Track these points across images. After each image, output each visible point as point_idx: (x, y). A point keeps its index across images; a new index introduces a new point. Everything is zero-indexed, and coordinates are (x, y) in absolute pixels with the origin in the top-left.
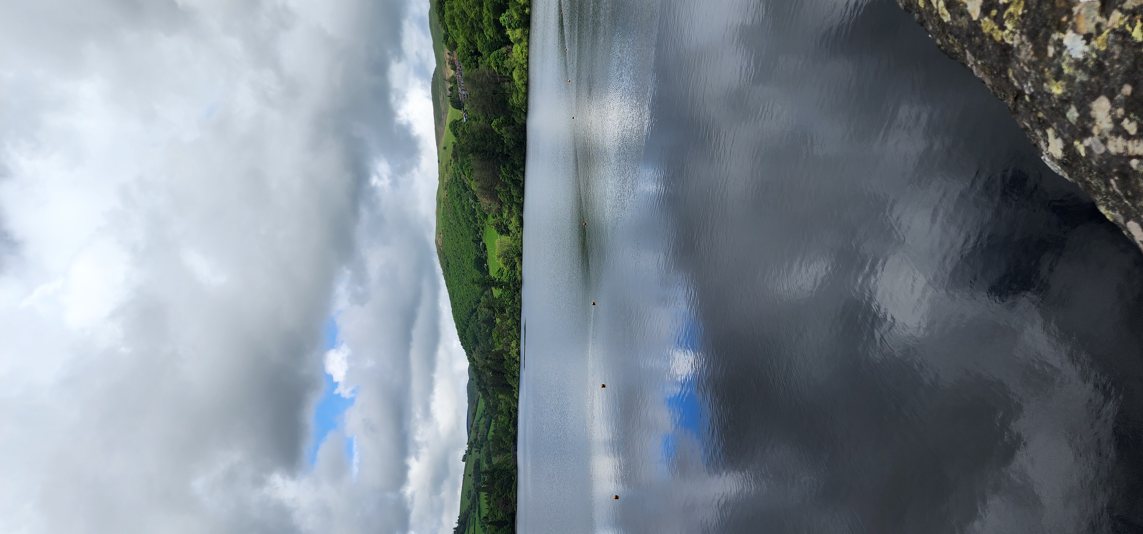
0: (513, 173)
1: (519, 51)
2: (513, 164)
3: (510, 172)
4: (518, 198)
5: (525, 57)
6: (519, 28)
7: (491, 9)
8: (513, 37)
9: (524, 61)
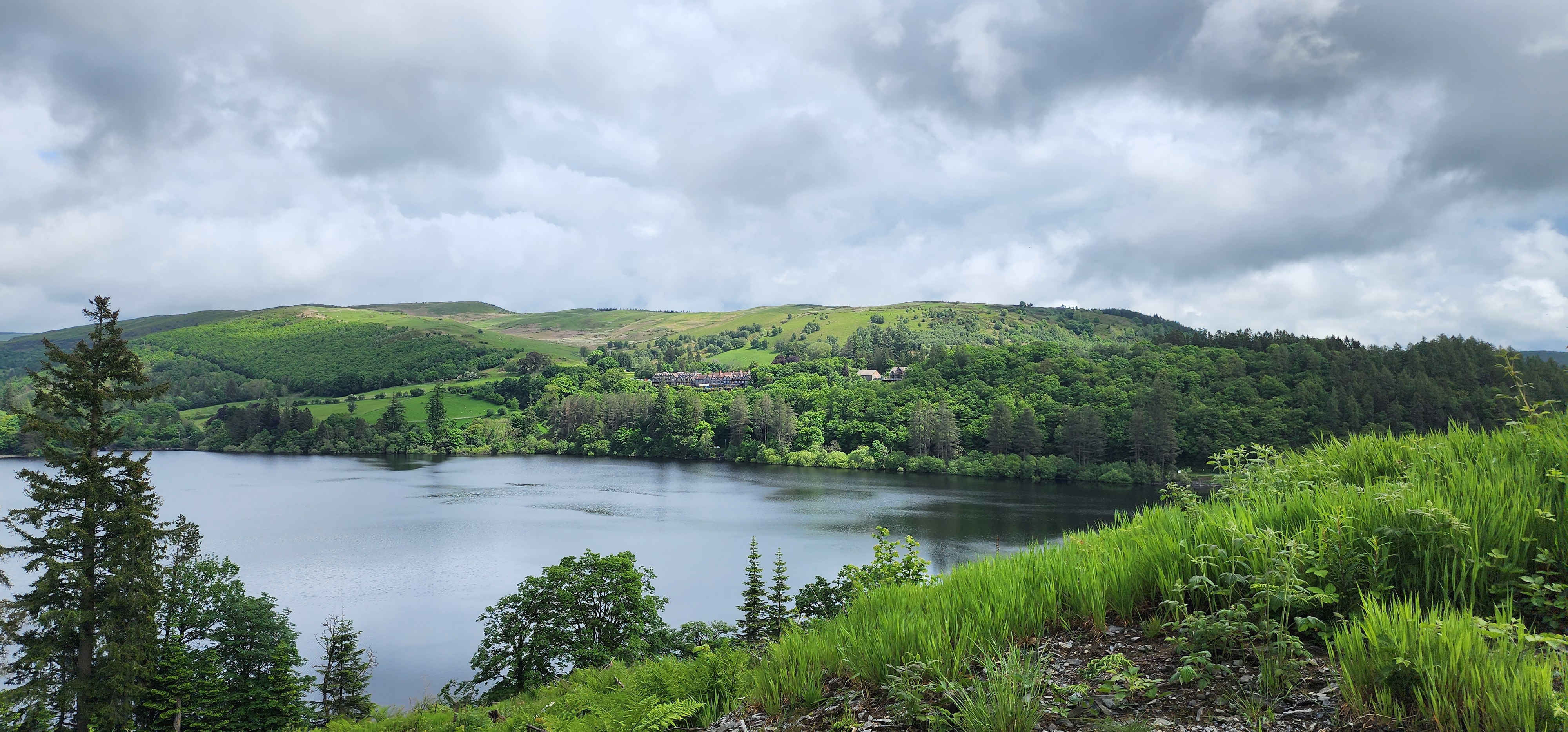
1: (842, 459)
4: (593, 448)
7: (877, 430)
8: (860, 453)
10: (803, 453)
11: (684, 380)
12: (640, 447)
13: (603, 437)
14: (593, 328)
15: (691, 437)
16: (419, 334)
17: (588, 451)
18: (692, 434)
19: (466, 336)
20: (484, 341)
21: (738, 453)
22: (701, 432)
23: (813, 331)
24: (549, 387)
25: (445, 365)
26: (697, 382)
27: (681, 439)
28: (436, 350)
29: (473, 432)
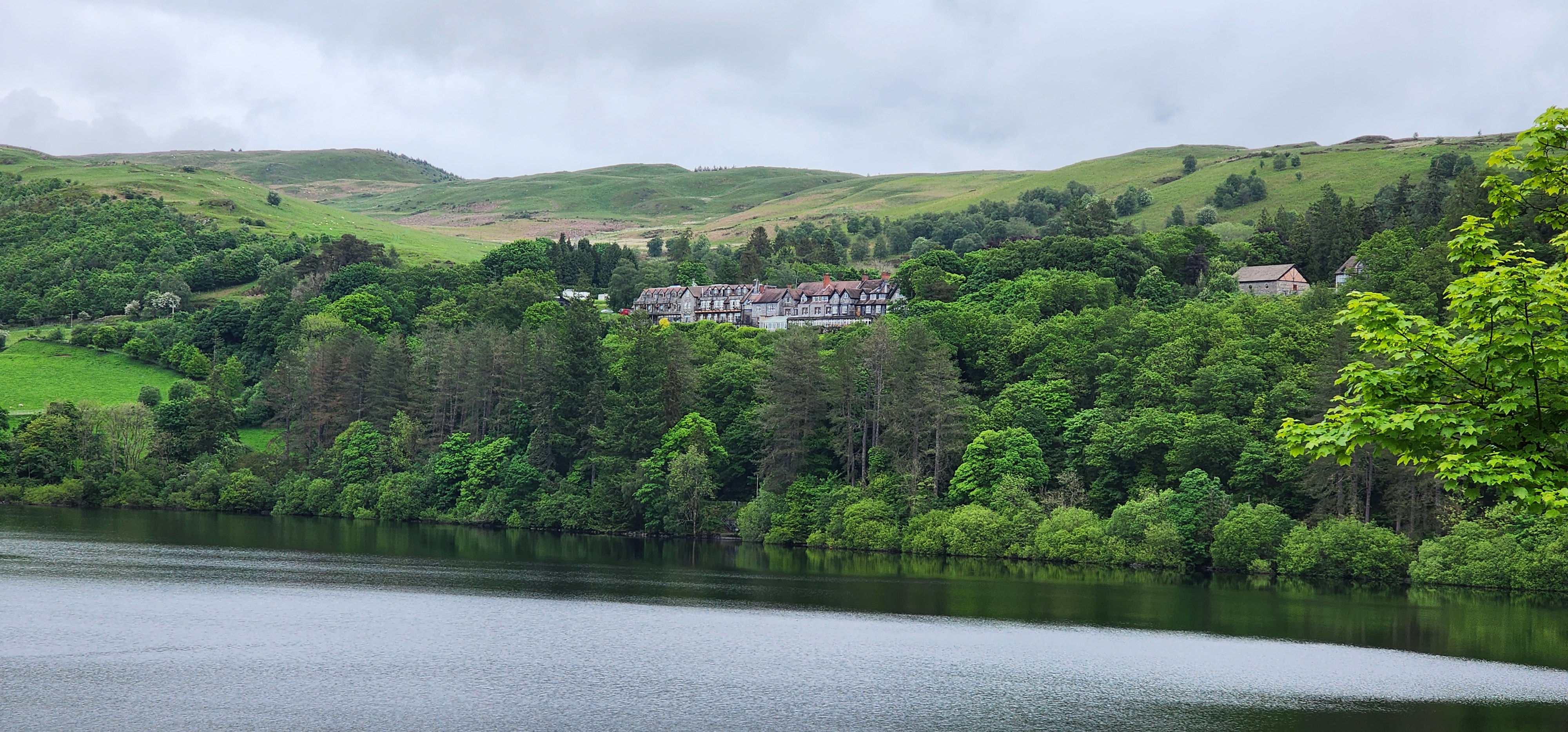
0: (488, 483)
1: (1081, 531)
2: (534, 485)
3: (489, 472)
4: (370, 498)
5: (1069, 550)
6: (1182, 532)
7: (1213, 440)
8: (1140, 512)
9: (1044, 547)
10: (972, 513)
11: (719, 304)
12: (500, 494)
13: (403, 461)
14: (654, 215)
15: (644, 463)
16: (86, 196)
17: (356, 506)
18: (649, 455)
19: (212, 205)
20: (254, 219)
21: (776, 517)
22: (681, 446)
23: (1241, 202)
24: (314, 321)
25: (105, 274)
26: (757, 311)
27: (617, 469)
28: (106, 234)
29: (37, 439)
